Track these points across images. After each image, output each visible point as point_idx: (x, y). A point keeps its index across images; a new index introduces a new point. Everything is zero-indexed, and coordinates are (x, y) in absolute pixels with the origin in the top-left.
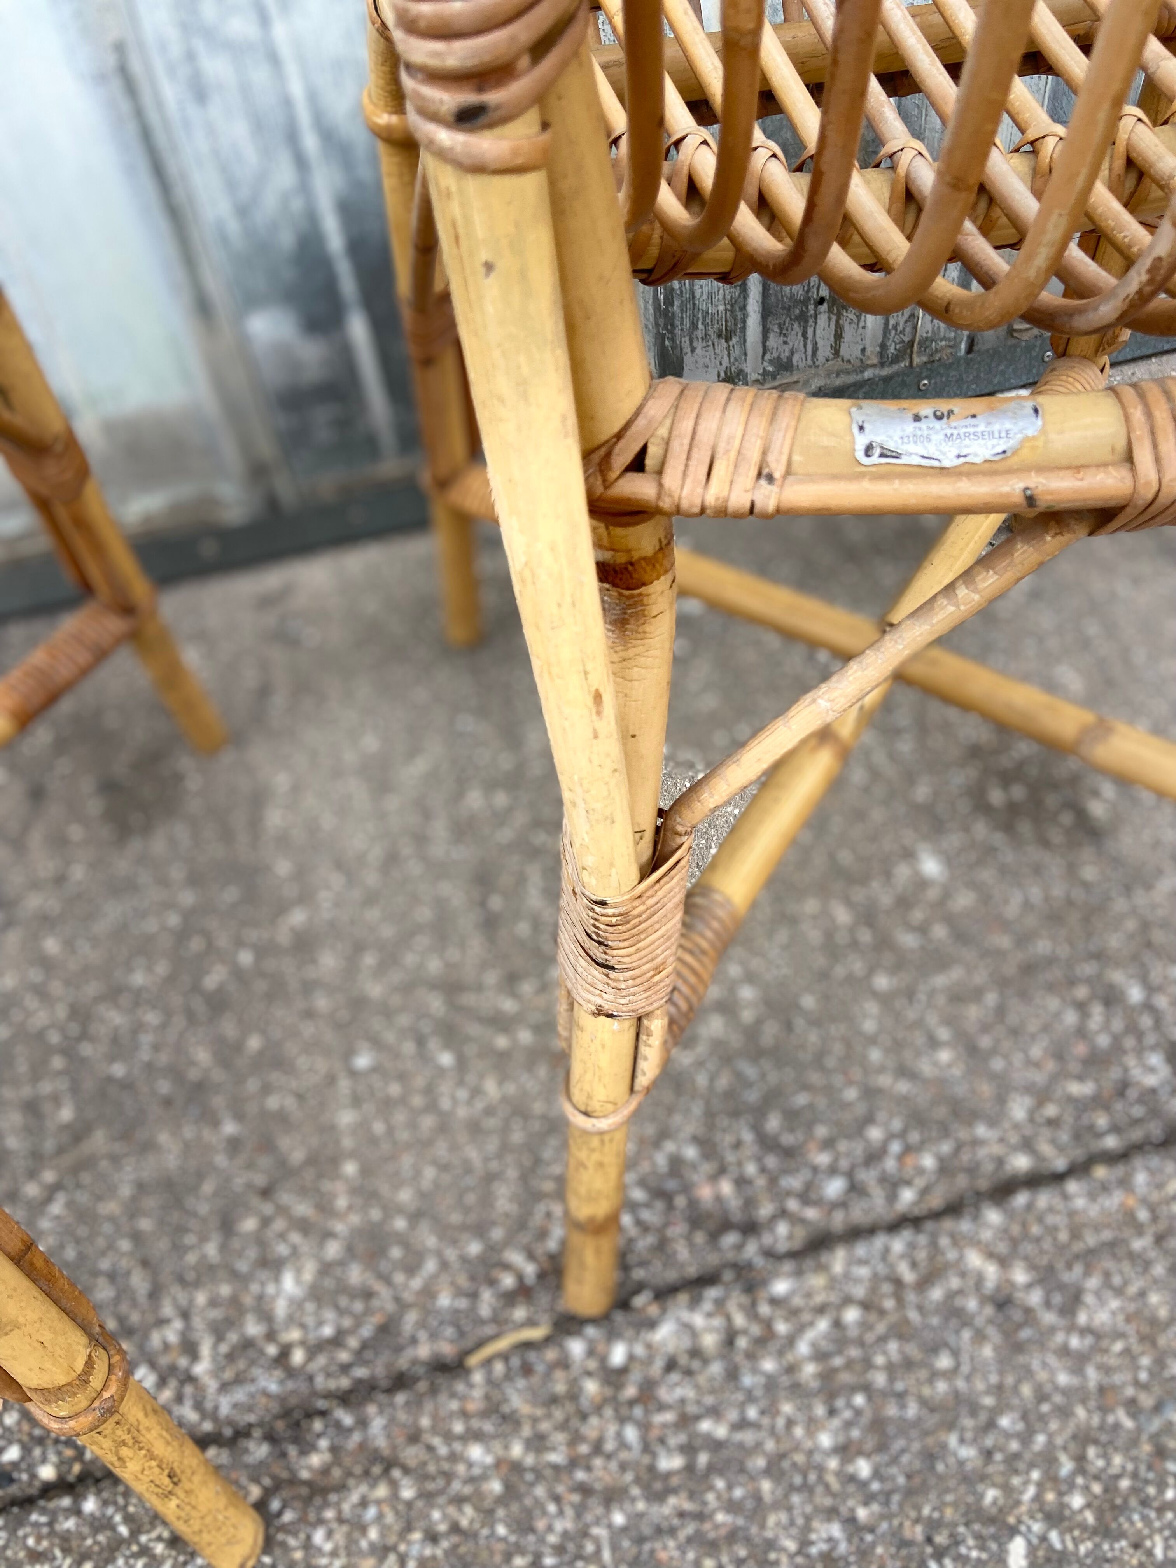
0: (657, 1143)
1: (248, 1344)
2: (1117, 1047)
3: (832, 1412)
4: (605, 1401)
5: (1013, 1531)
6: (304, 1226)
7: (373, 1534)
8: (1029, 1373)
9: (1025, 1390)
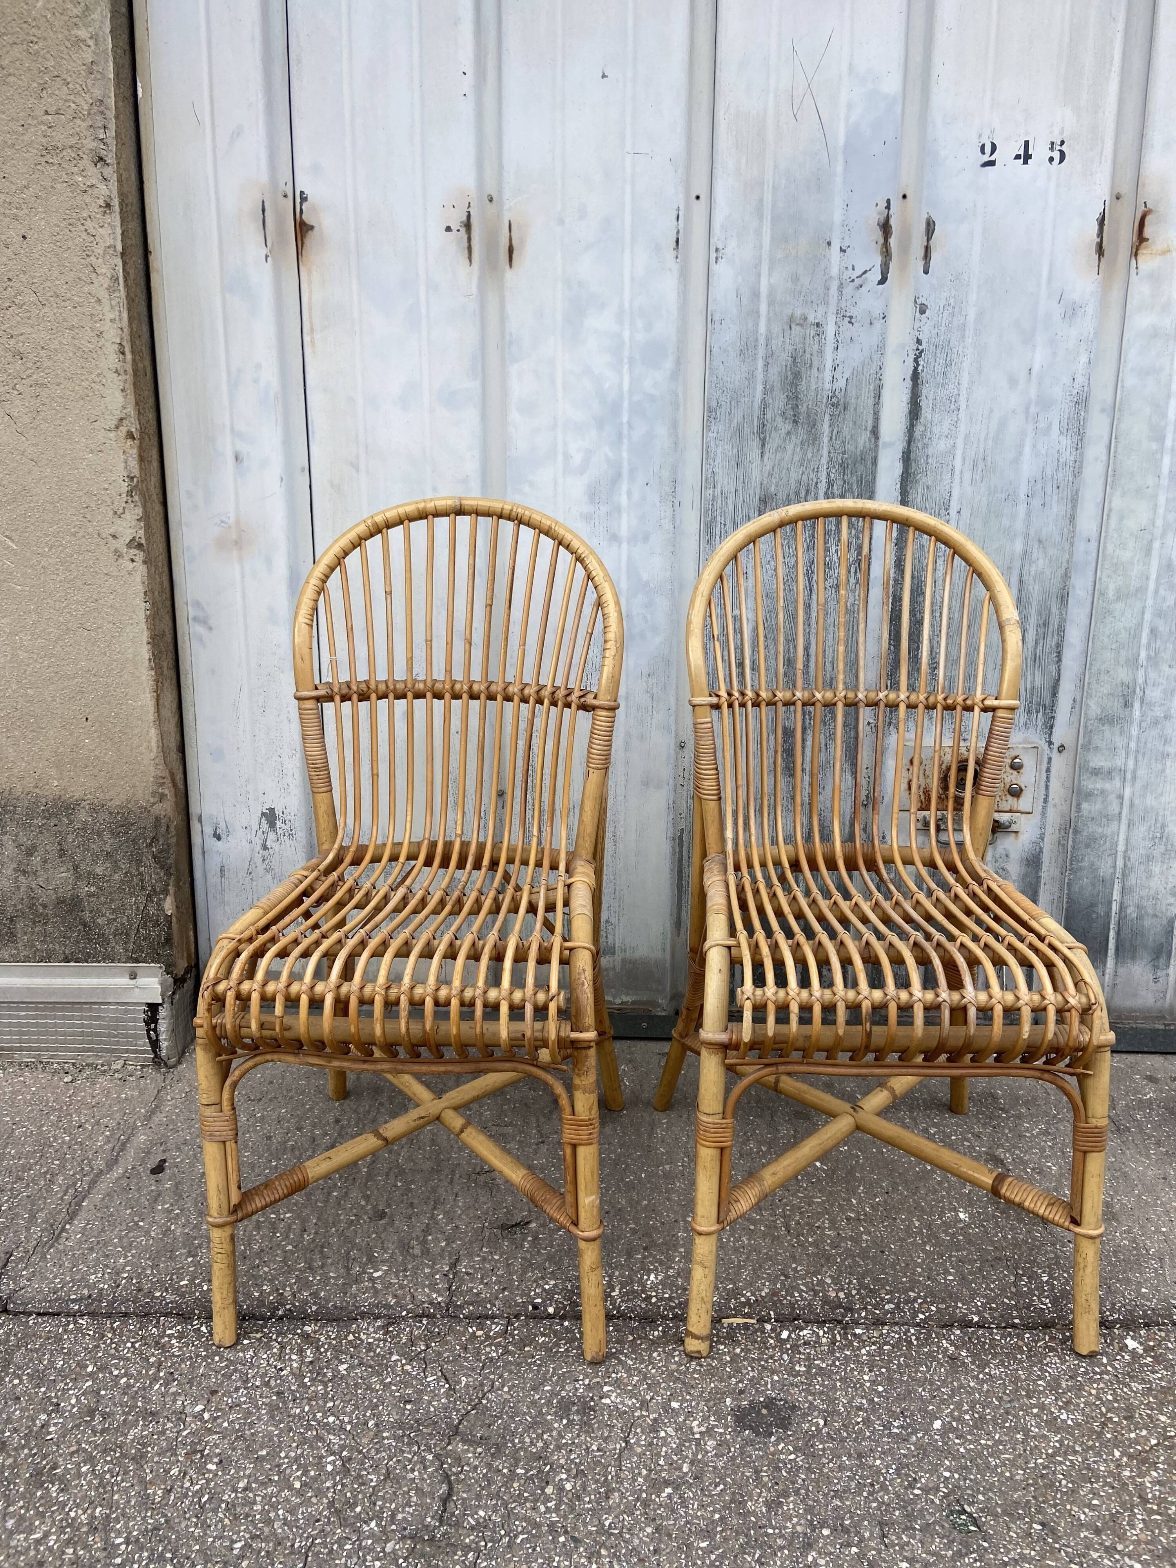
0: (815, 1274)
1: (633, 1291)
2: (1031, 1292)
3: (870, 1371)
4: (776, 1346)
5: (937, 1419)
6: (661, 1263)
7: (677, 1359)
8: (959, 1380)
9: (955, 1384)
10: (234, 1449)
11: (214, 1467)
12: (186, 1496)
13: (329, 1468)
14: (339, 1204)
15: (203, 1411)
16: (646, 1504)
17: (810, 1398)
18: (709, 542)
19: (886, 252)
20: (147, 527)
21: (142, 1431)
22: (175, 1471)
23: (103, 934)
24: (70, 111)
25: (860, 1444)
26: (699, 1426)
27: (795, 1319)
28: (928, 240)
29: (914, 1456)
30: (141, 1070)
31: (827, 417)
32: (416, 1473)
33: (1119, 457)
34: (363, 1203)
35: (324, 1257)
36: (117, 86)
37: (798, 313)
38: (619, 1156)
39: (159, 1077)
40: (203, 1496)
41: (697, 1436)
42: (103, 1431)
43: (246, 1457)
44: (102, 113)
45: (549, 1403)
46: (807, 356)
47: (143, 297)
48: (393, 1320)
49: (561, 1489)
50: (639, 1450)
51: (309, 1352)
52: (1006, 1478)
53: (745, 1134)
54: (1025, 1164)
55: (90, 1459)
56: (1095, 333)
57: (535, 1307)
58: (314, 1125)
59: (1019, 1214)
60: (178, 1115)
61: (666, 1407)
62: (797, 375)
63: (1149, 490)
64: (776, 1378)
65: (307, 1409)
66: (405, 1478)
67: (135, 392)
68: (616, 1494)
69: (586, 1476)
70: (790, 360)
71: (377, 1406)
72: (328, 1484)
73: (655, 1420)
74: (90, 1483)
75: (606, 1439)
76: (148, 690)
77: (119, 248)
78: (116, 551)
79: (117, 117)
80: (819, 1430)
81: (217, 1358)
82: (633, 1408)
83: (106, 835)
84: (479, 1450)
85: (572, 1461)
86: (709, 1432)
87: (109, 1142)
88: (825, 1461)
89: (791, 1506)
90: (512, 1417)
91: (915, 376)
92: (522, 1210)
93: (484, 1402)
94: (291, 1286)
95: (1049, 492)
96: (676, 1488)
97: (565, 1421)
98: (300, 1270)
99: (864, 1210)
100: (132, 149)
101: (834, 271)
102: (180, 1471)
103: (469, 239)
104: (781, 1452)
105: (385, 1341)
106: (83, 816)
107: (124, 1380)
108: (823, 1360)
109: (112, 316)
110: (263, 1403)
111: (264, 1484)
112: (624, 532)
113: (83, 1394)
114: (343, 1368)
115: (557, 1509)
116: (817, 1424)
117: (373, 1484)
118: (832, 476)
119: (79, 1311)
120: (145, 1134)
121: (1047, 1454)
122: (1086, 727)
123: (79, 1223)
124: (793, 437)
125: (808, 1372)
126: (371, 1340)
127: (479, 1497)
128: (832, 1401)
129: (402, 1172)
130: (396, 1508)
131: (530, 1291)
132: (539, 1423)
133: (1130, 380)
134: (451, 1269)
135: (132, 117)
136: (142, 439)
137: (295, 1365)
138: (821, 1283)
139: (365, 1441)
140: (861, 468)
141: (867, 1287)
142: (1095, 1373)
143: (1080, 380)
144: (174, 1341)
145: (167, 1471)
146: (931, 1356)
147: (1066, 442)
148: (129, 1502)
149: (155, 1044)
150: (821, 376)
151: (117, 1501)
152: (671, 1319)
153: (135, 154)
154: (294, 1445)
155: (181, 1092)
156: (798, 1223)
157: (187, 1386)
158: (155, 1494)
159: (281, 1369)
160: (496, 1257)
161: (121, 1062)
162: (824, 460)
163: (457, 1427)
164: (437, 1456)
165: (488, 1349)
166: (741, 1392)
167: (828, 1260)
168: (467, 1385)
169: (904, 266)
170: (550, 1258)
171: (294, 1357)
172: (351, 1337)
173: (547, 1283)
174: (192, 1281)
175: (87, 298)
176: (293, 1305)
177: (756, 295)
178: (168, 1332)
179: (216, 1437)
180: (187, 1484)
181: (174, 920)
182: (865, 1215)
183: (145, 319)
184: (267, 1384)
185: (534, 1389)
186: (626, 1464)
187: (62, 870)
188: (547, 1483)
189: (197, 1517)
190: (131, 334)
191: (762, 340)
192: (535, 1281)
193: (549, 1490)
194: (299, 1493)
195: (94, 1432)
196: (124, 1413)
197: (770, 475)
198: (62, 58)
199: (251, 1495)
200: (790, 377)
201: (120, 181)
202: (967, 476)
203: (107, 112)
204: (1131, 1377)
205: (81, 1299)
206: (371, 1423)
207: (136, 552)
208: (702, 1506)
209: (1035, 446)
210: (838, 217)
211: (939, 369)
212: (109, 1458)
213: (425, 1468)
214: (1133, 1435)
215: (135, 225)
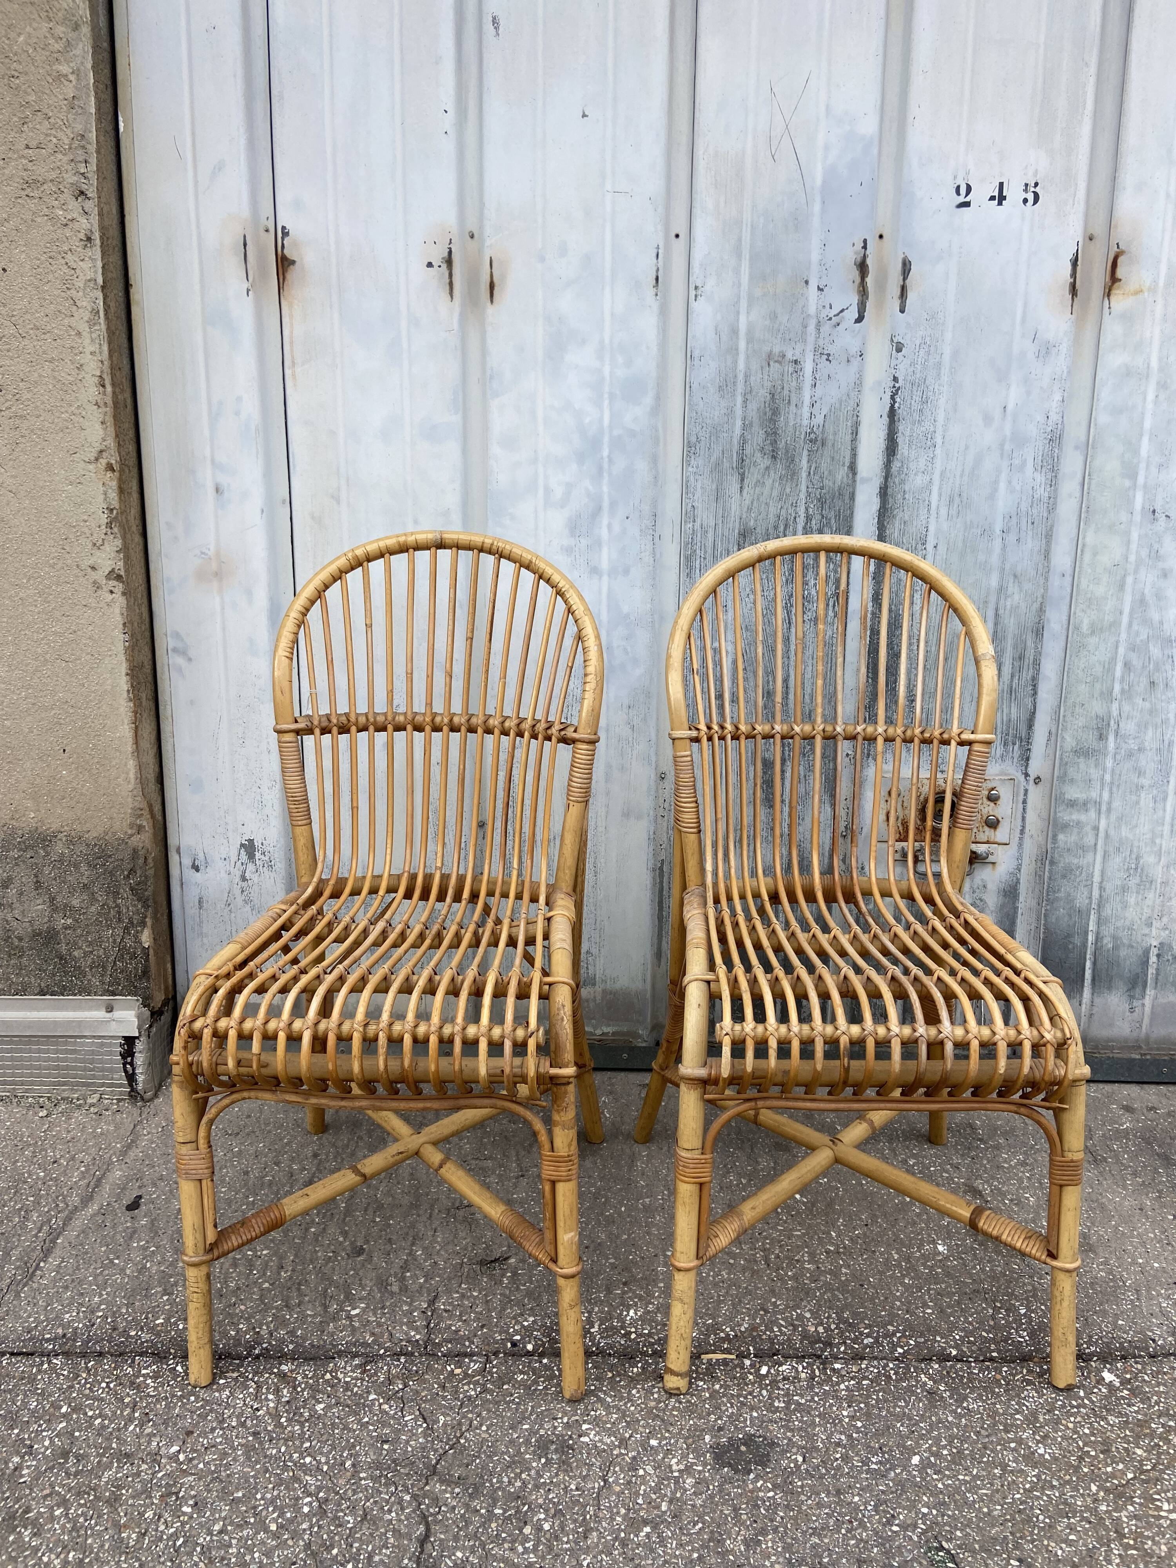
0: (794, 1308)
1: (613, 1327)
2: (1008, 1325)
3: (849, 1406)
4: (755, 1382)
5: (915, 1454)
6: (640, 1298)
7: (656, 1396)
8: (937, 1414)
9: (933, 1418)
10: (209, 1491)
11: (189, 1510)
12: (161, 1539)
13: (306, 1509)
14: (317, 1240)
15: (179, 1452)
16: (624, 1544)
17: (789, 1434)
18: (689, 575)
19: (863, 292)
20: (127, 559)
21: (117, 1473)
22: (149, 1514)
23: (80, 967)
24: (51, 146)
25: (838, 1480)
26: (677, 1464)
27: (774, 1355)
28: (904, 279)
29: (892, 1493)
30: (117, 1104)
31: (805, 453)
32: (394, 1514)
33: (1093, 493)
34: (341, 1239)
35: (301, 1294)
36: (99, 120)
37: (777, 350)
38: (598, 1189)
39: (136, 1112)
40: (178, 1539)
41: (676, 1474)
42: (76, 1474)
43: (221, 1499)
44: (83, 147)
45: (527, 1442)
46: (786, 392)
47: (123, 328)
48: (371, 1358)
49: (539, 1529)
50: (618, 1489)
51: (285, 1391)
52: (984, 1513)
53: (725, 1166)
54: (1003, 1195)
55: (64, 1503)
56: (1069, 372)
57: (514, 1344)
58: (292, 1160)
59: (997, 1246)
60: (154, 1150)
61: (645, 1444)
62: (775, 412)
63: (1122, 526)
64: (755, 1414)
65: (283, 1449)
66: (382, 1519)
67: (115, 425)
68: (595, 1534)
69: (564, 1516)
70: (769, 397)
71: (354, 1446)
72: (304, 1526)
73: (634, 1458)
74: (63, 1527)
75: (584, 1478)
76: (126, 721)
77: (100, 281)
78: (95, 582)
79: (98, 152)
80: (798, 1467)
81: (192, 1398)
82: (612, 1447)
83: (83, 867)
84: (457, 1490)
85: (551, 1500)
86: (688, 1470)
87: (84, 1178)
88: (803, 1498)
89: (770, 1544)
90: (490, 1457)
91: (892, 413)
92: (501, 1246)
93: (462, 1441)
94: (267, 1324)
95: (1024, 527)
96: (655, 1527)
97: (543, 1460)
98: (276, 1308)
99: (843, 1243)
100: (113, 184)
101: (812, 310)
102: (155, 1514)
103: (451, 275)
104: (760, 1490)
105: (363, 1380)
106: (59, 848)
107: (99, 1421)
108: (802, 1396)
109: (93, 349)
110: (239, 1444)
111: (240, 1527)
112: (605, 565)
113: (57, 1436)
114: (319, 1407)
115: (535, 1550)
116: (796, 1460)
117: (349, 1526)
118: (811, 510)
119: (53, 1350)
120: (120, 1170)
121: (1024, 1489)
122: (1061, 759)
123: (53, 1261)
124: (772, 472)
125: (787, 1407)
126: (348, 1379)
127: (456, 1538)
128: (811, 1438)
129: (380, 1207)
130: (373, 1550)
131: (509, 1328)
132: (517, 1463)
133: (1102, 418)
134: (429, 1306)
135: (113, 151)
136: (121, 471)
137: (272, 1405)
138: (800, 1317)
139: (342, 1482)
140: (838, 503)
141: (846, 1321)
142: (1073, 1407)
143: (1054, 417)
144: (149, 1381)
145: (141, 1514)
146: (910, 1390)
147: (1040, 478)
148: (102, 1546)
149: (131, 1078)
150: (799, 412)
151: (91, 1545)
152: (650, 1356)
153: (116, 187)
154: (271, 1486)
155: (157, 1126)
156: (778, 1257)
157: (163, 1427)
158: (129, 1537)
159: (257, 1410)
160: (475, 1294)
161: (97, 1096)
162: (803, 496)
163: (435, 1467)
164: (414, 1497)
165: (466, 1388)
166: (720, 1429)
167: (807, 1294)
168: (445, 1425)
169: (880, 305)
170: (529, 1294)
171: (271, 1397)
172: (328, 1376)
173: (526, 1320)
174: (167, 1320)
175: (67, 331)
176: (270, 1343)
177: (735, 332)
178: (144, 1372)
179: (191, 1478)
180: (162, 1528)
181: (151, 952)
182: (845, 1248)
183: (126, 351)
184: (243, 1425)
185: (513, 1427)
186: (605, 1503)
187: (38, 902)
188: (526, 1523)
189: (171, 1560)
190: (112, 368)
191: (741, 377)
192: (514, 1318)
193: (527, 1530)
194: (276, 1536)
195: (68, 1474)
196: (98, 1455)
197: (749, 509)
198: (44, 93)
199: (226, 1538)
200: (769, 414)
201: (101, 214)
202: (943, 512)
203: (88, 146)
204: (1107, 1410)
205: (55, 1338)
206: (348, 1464)
207: (115, 583)
208: (681, 1545)
209: (1010, 482)
210: (815, 257)
211: (916, 406)
212: (82, 1502)
213: (403, 1509)
214: (1109, 1469)
215: (116, 258)
